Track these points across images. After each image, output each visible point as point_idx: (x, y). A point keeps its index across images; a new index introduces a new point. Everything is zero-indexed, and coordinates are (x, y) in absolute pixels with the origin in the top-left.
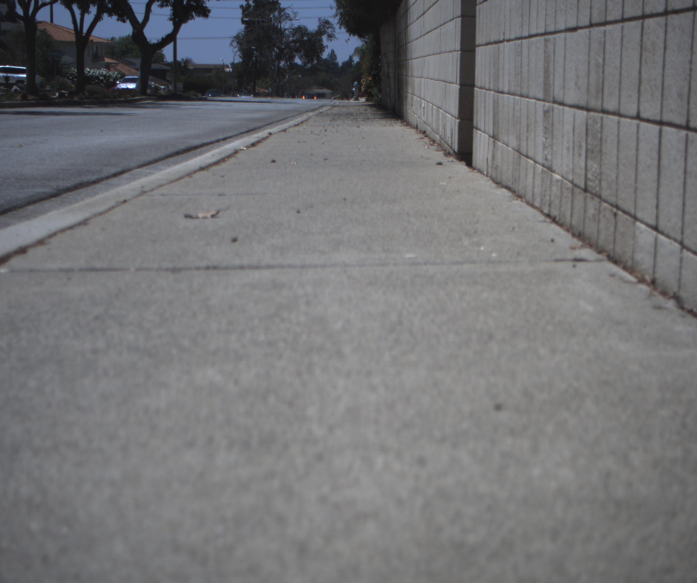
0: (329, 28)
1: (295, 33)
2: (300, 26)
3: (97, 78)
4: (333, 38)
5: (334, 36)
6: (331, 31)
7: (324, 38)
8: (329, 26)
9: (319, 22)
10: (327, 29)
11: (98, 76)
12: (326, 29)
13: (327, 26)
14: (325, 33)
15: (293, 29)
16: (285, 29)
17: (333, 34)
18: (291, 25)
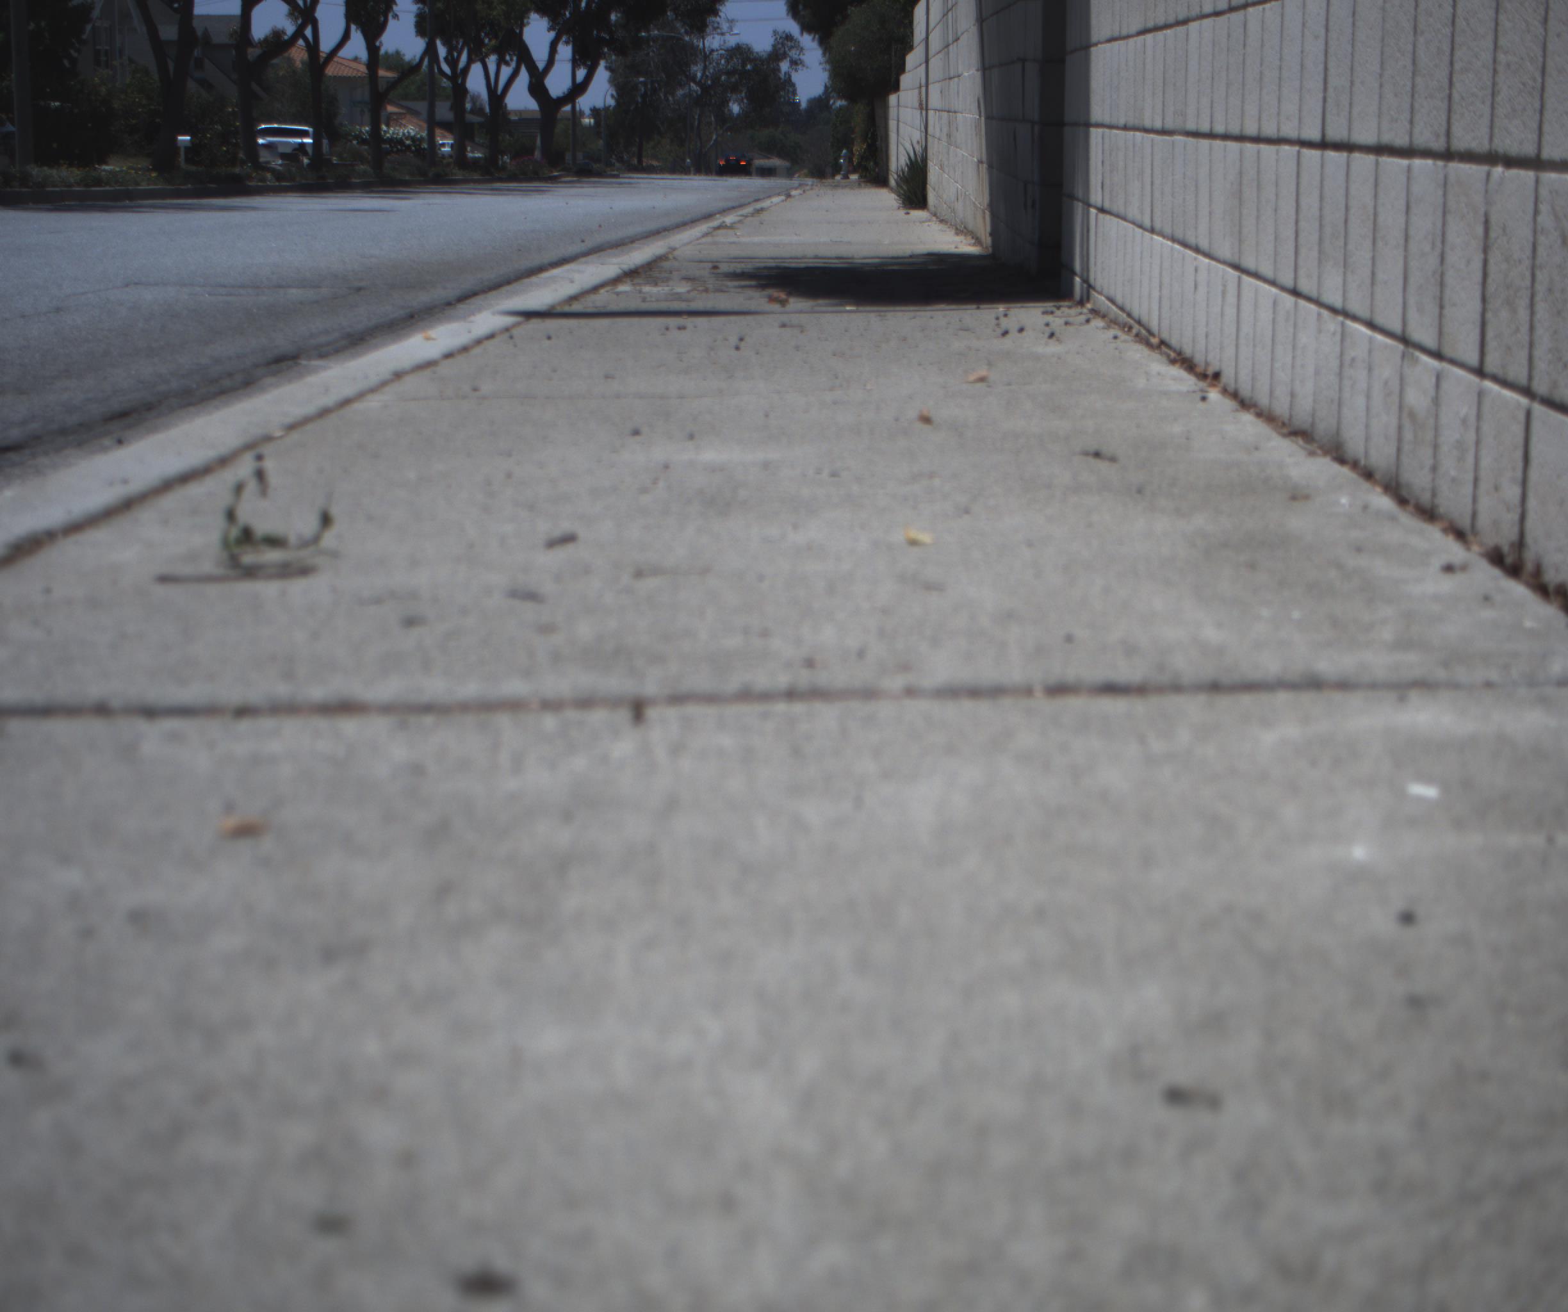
0: (791, 48)
1: (731, 58)
2: (738, 44)
3: (400, 142)
4: (800, 67)
5: (801, 63)
6: (796, 54)
7: (784, 66)
8: (793, 44)
9: (774, 38)
10: (790, 50)
11: (401, 139)
12: (787, 49)
13: (789, 43)
14: (785, 58)
15: (727, 50)
16: (712, 51)
17: (800, 59)
18: (722, 43)
